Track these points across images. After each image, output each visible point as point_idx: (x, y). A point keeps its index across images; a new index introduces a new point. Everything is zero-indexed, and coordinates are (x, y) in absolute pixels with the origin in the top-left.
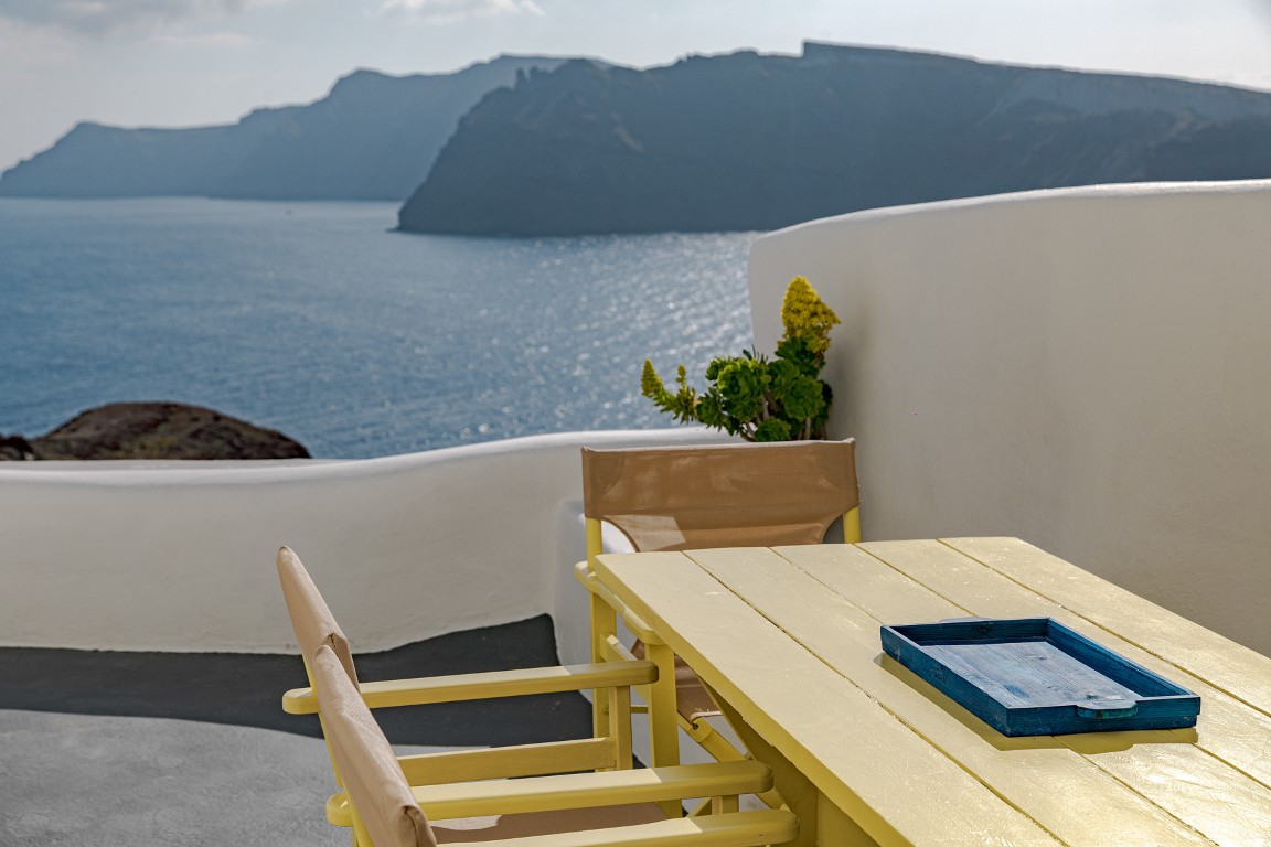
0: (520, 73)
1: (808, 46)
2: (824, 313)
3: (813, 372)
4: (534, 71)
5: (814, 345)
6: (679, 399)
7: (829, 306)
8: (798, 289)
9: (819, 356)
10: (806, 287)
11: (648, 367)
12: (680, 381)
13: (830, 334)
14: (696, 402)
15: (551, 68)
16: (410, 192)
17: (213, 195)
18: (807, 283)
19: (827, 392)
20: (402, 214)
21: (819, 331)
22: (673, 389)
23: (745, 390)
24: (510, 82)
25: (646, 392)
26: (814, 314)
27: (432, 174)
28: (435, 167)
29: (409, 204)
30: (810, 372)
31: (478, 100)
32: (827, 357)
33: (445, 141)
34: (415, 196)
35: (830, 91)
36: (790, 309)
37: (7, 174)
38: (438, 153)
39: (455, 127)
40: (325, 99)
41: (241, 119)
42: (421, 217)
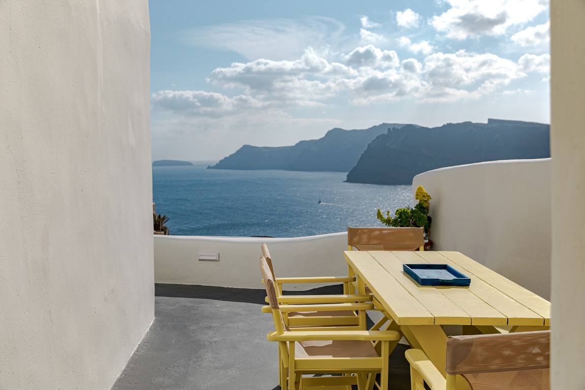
0: (389, 129)
1: (489, 120)
2: (427, 196)
4: (394, 128)
5: (425, 205)
6: (387, 219)
7: (429, 194)
9: (427, 208)
10: (421, 188)
11: (379, 211)
12: (387, 215)
13: (430, 201)
14: (392, 221)
15: (399, 128)
16: (351, 169)
17: (286, 169)
18: (422, 187)
19: (429, 219)
20: (348, 176)
21: (426, 201)
22: (386, 217)
23: (404, 217)
24: (386, 132)
25: (378, 218)
26: (424, 196)
27: (358, 163)
28: (359, 161)
29: (351, 173)
30: (424, 213)
31: (375, 138)
32: (430, 209)
33: (363, 152)
34: (352, 170)
35: (498, 136)
36: (417, 195)
37: (221, 161)
38: (360, 156)
39: (367, 147)
40: (323, 138)
41: (296, 144)
42: (354, 177)
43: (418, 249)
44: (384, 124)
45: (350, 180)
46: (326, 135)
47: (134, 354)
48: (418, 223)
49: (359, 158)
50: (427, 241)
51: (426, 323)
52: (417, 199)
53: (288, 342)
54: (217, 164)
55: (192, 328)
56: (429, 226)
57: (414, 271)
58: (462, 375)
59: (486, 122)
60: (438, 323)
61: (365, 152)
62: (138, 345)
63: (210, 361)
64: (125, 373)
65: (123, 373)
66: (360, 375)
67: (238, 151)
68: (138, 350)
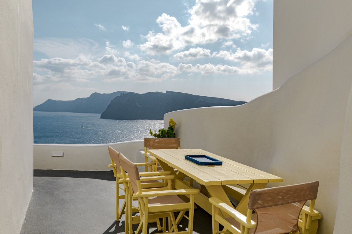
0: (121, 94)
1: (166, 91)
2: (175, 123)
3: (173, 131)
4: (123, 94)
5: (173, 128)
6: (155, 134)
8: (171, 120)
10: (173, 119)
11: (150, 130)
12: (155, 132)
13: (175, 126)
14: (157, 135)
19: (175, 134)
20: (101, 115)
21: (174, 126)
24: (120, 95)
26: (173, 123)
27: (106, 109)
28: (107, 108)
31: (114, 98)
32: (175, 129)
33: (109, 104)
34: (104, 113)
35: (170, 98)
37: (36, 107)
38: (107, 106)
39: (110, 102)
40: (89, 97)
41: (76, 100)
42: (104, 116)
43: (177, 149)
44: (119, 92)
45: (102, 117)
46: (91, 96)
47: (28, 209)
49: (107, 107)
51: (217, 184)
52: (169, 124)
53: (144, 198)
55: (56, 193)
59: (165, 92)
61: (110, 104)
62: (28, 204)
63: (74, 210)
64: (26, 220)
65: (25, 221)
67: (45, 102)
68: (29, 207)
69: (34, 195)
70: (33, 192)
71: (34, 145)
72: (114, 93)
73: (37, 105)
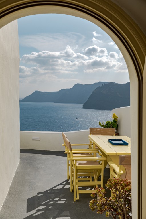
0: (102, 84)
4: (104, 84)
5: (116, 120)
7: (117, 116)
9: (117, 121)
10: (115, 114)
11: (100, 122)
13: (118, 119)
14: (104, 126)
15: (107, 84)
16: (85, 102)
20: (83, 106)
22: (102, 124)
23: (108, 124)
24: (101, 86)
25: (99, 125)
26: (115, 117)
29: (84, 104)
30: (116, 123)
31: (96, 88)
32: (118, 121)
33: (90, 95)
36: (113, 117)
37: (25, 98)
39: (92, 92)
40: (72, 88)
41: (60, 91)
42: (86, 106)
43: (113, 135)
44: (100, 82)
45: (84, 107)
46: (74, 86)
47: (16, 171)
48: (113, 127)
49: (88, 97)
50: (117, 133)
51: (114, 154)
52: (113, 118)
53: (74, 161)
54: (23, 99)
55: (34, 163)
56: (118, 128)
57: (112, 141)
58: (123, 165)
60: (118, 154)
62: (17, 168)
66: (94, 171)
67: (33, 94)
68: (17, 170)
69: (20, 163)
70: (20, 162)
71: (20, 132)
72: (96, 83)
73: (25, 97)
